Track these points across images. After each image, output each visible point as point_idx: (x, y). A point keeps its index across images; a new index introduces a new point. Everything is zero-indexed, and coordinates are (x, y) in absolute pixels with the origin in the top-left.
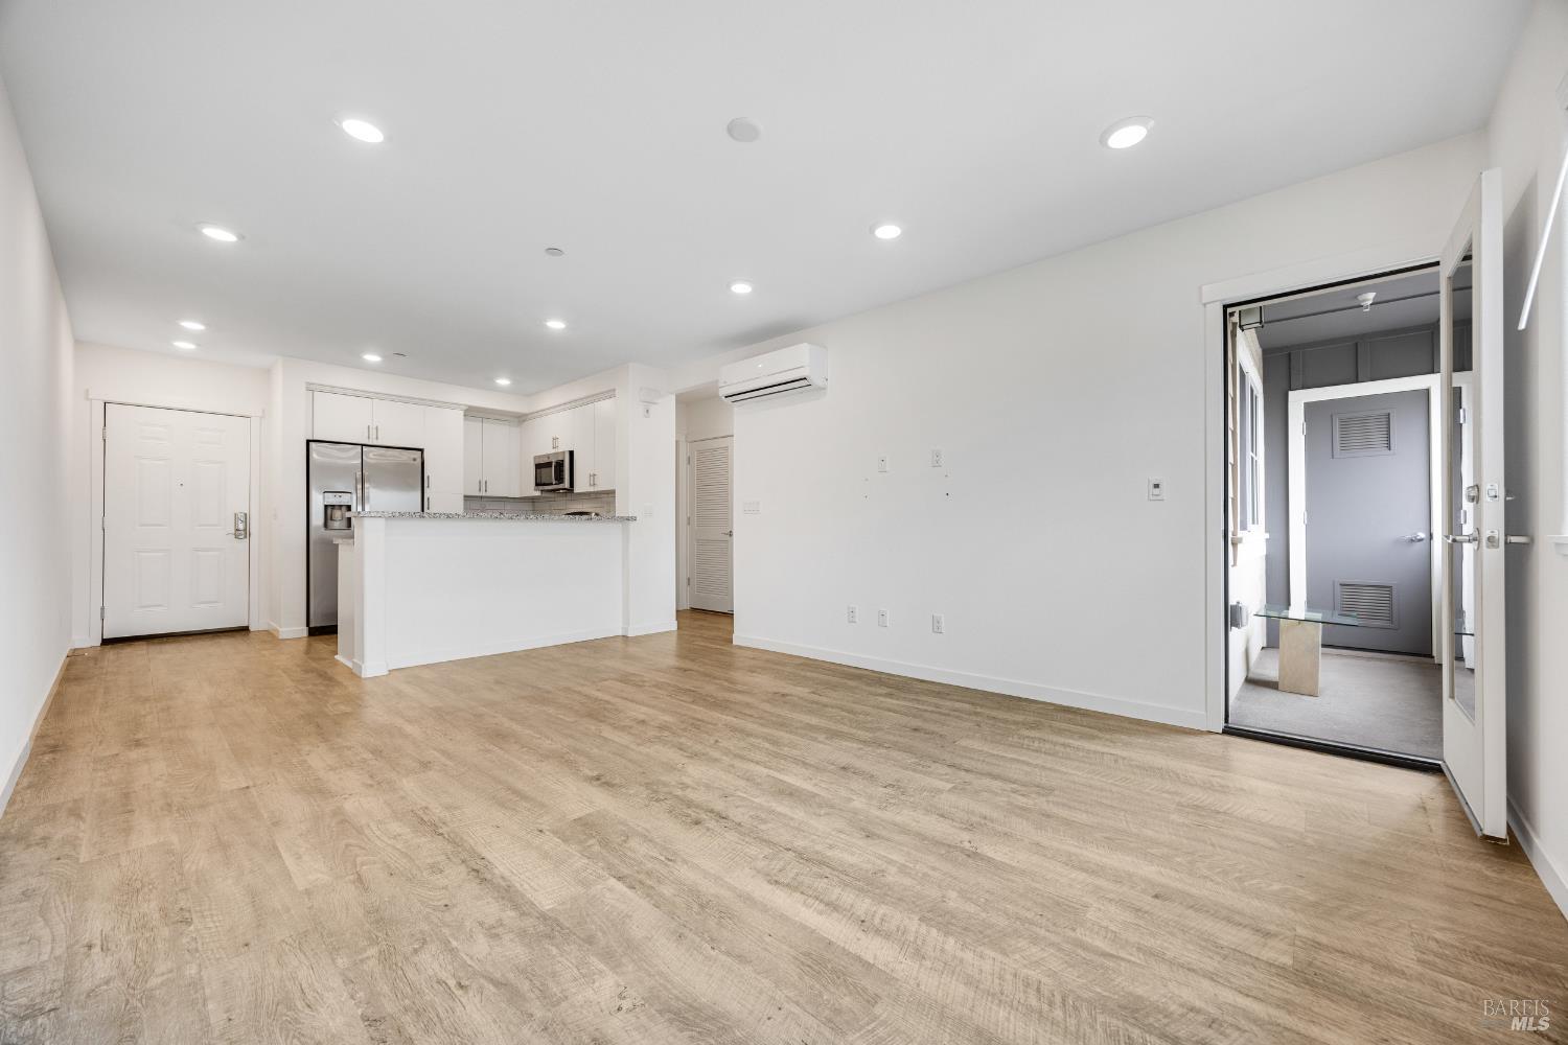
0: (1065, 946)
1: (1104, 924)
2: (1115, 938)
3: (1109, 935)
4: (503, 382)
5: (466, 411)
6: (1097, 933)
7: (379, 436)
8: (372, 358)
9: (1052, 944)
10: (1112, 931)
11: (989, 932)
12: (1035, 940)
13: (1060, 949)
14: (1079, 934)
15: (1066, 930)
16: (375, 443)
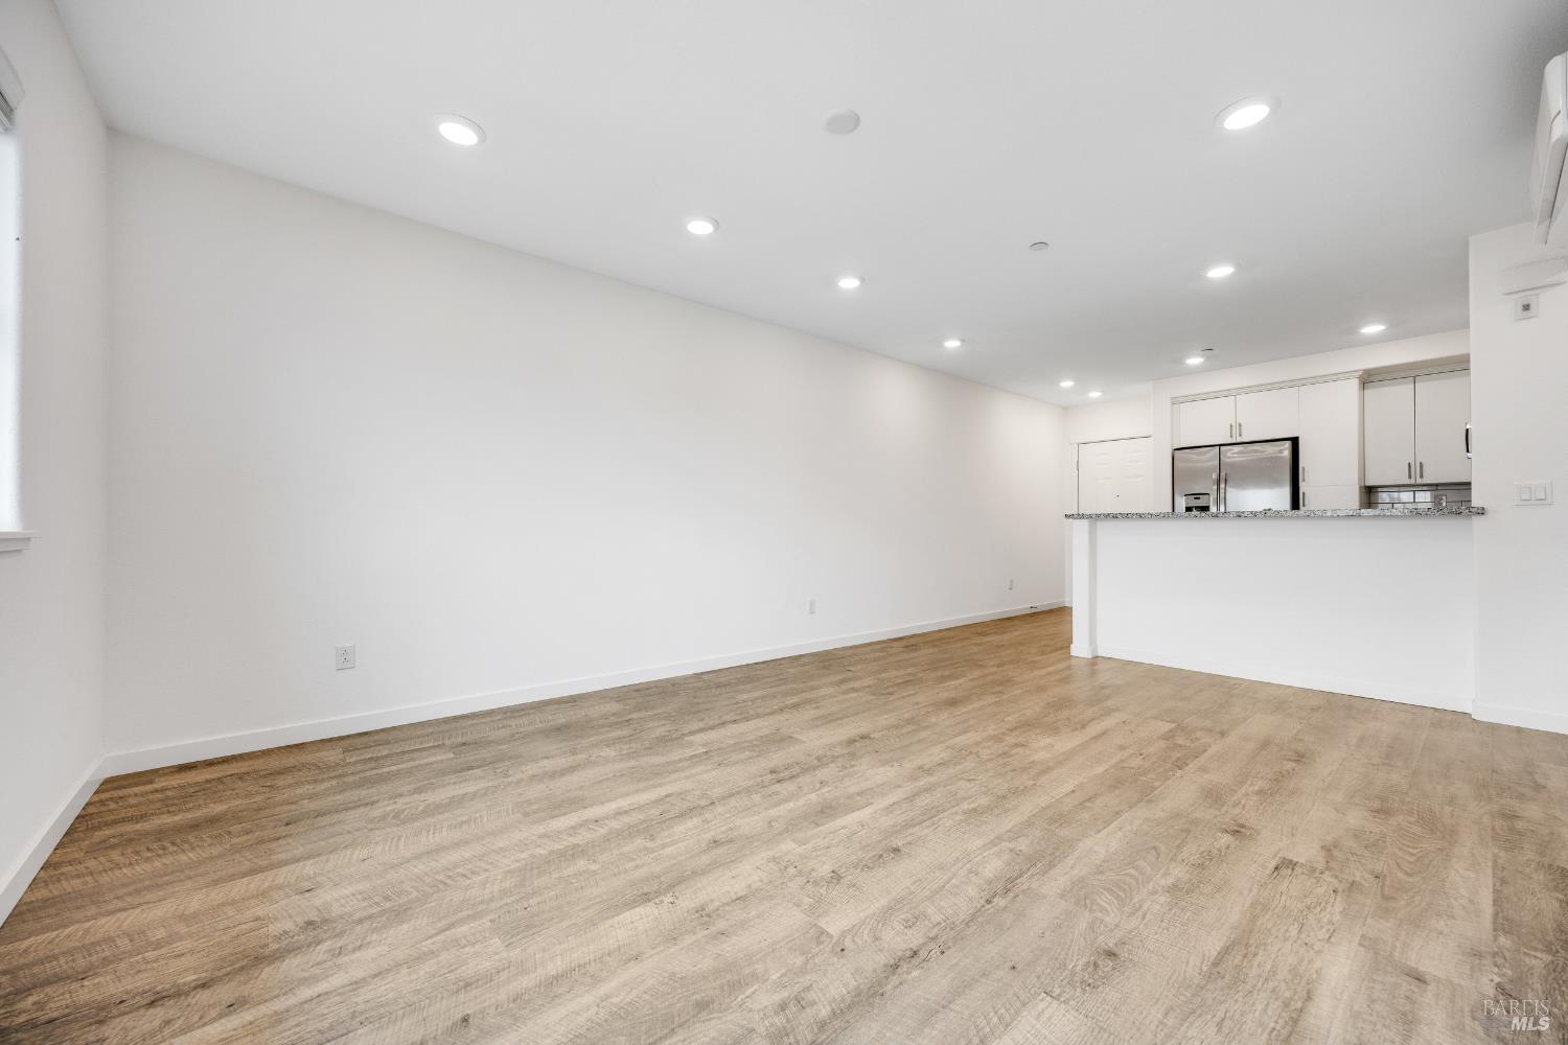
0: (480, 908)
1: (478, 947)
2: (457, 943)
3: (464, 942)
4: (1373, 329)
5: (1360, 378)
6: (474, 934)
7: (1243, 432)
8: (1195, 361)
9: (491, 900)
10: (466, 946)
11: (535, 871)
12: (504, 893)
13: (482, 902)
14: (486, 922)
15: (497, 916)
16: (1239, 440)
